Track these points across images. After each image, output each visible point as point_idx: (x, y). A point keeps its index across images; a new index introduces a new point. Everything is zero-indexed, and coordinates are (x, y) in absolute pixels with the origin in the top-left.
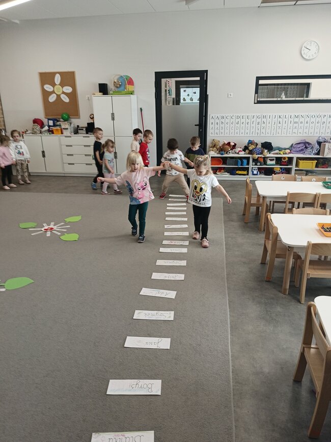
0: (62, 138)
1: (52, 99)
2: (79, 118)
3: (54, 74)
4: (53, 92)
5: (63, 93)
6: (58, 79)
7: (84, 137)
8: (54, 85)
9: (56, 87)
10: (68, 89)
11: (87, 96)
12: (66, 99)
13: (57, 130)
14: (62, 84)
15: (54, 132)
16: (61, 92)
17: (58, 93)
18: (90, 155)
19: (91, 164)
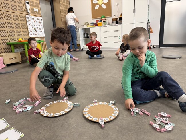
0: (102, 28)
1: (97, 7)
2: (111, 17)
4: (98, 4)
5: (103, 3)
7: (115, 25)
10: (106, 1)
11: (117, 3)
12: (104, 7)
13: (100, 23)
15: (98, 25)
17: (100, 4)
18: (118, 37)
19: (118, 42)
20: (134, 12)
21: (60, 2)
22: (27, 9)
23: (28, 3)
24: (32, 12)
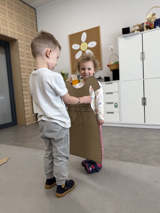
1: (78, 56)
2: (101, 70)
3: (81, 33)
4: (80, 49)
5: (88, 48)
6: (84, 37)
7: (106, 84)
8: (80, 43)
9: (82, 44)
10: (93, 44)
11: (111, 47)
14: (87, 41)
16: (86, 48)
17: (83, 50)
18: (112, 103)
19: (113, 113)
20: (143, 59)
21: (20, 49)
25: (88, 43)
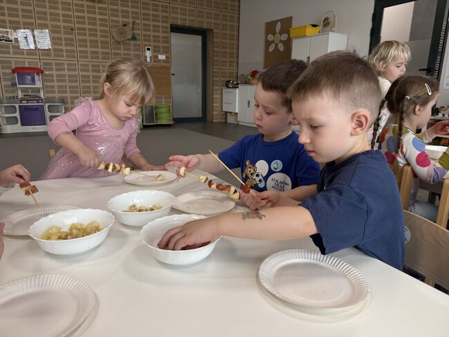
1: (271, 49)
3: (277, 21)
4: (273, 42)
5: (281, 41)
6: (278, 27)
9: (276, 35)
12: (281, 48)
14: (281, 33)
16: (279, 40)
17: (276, 42)
22: (146, 57)
23: (148, 49)
24: (155, 61)
25: (281, 35)
